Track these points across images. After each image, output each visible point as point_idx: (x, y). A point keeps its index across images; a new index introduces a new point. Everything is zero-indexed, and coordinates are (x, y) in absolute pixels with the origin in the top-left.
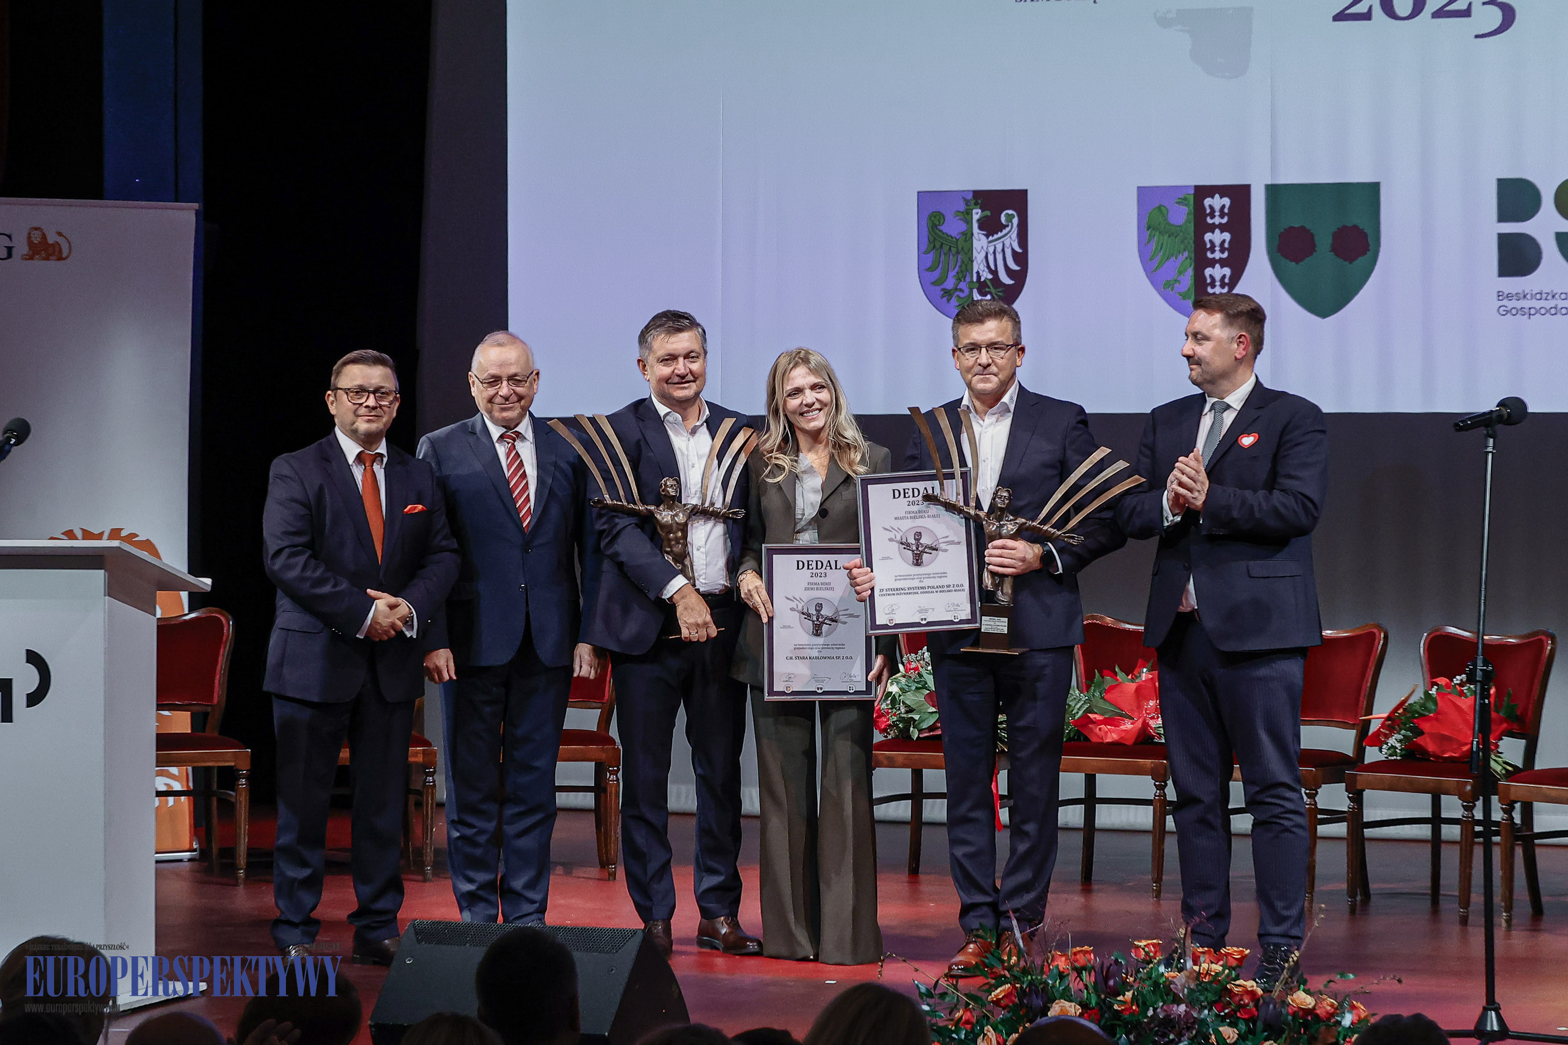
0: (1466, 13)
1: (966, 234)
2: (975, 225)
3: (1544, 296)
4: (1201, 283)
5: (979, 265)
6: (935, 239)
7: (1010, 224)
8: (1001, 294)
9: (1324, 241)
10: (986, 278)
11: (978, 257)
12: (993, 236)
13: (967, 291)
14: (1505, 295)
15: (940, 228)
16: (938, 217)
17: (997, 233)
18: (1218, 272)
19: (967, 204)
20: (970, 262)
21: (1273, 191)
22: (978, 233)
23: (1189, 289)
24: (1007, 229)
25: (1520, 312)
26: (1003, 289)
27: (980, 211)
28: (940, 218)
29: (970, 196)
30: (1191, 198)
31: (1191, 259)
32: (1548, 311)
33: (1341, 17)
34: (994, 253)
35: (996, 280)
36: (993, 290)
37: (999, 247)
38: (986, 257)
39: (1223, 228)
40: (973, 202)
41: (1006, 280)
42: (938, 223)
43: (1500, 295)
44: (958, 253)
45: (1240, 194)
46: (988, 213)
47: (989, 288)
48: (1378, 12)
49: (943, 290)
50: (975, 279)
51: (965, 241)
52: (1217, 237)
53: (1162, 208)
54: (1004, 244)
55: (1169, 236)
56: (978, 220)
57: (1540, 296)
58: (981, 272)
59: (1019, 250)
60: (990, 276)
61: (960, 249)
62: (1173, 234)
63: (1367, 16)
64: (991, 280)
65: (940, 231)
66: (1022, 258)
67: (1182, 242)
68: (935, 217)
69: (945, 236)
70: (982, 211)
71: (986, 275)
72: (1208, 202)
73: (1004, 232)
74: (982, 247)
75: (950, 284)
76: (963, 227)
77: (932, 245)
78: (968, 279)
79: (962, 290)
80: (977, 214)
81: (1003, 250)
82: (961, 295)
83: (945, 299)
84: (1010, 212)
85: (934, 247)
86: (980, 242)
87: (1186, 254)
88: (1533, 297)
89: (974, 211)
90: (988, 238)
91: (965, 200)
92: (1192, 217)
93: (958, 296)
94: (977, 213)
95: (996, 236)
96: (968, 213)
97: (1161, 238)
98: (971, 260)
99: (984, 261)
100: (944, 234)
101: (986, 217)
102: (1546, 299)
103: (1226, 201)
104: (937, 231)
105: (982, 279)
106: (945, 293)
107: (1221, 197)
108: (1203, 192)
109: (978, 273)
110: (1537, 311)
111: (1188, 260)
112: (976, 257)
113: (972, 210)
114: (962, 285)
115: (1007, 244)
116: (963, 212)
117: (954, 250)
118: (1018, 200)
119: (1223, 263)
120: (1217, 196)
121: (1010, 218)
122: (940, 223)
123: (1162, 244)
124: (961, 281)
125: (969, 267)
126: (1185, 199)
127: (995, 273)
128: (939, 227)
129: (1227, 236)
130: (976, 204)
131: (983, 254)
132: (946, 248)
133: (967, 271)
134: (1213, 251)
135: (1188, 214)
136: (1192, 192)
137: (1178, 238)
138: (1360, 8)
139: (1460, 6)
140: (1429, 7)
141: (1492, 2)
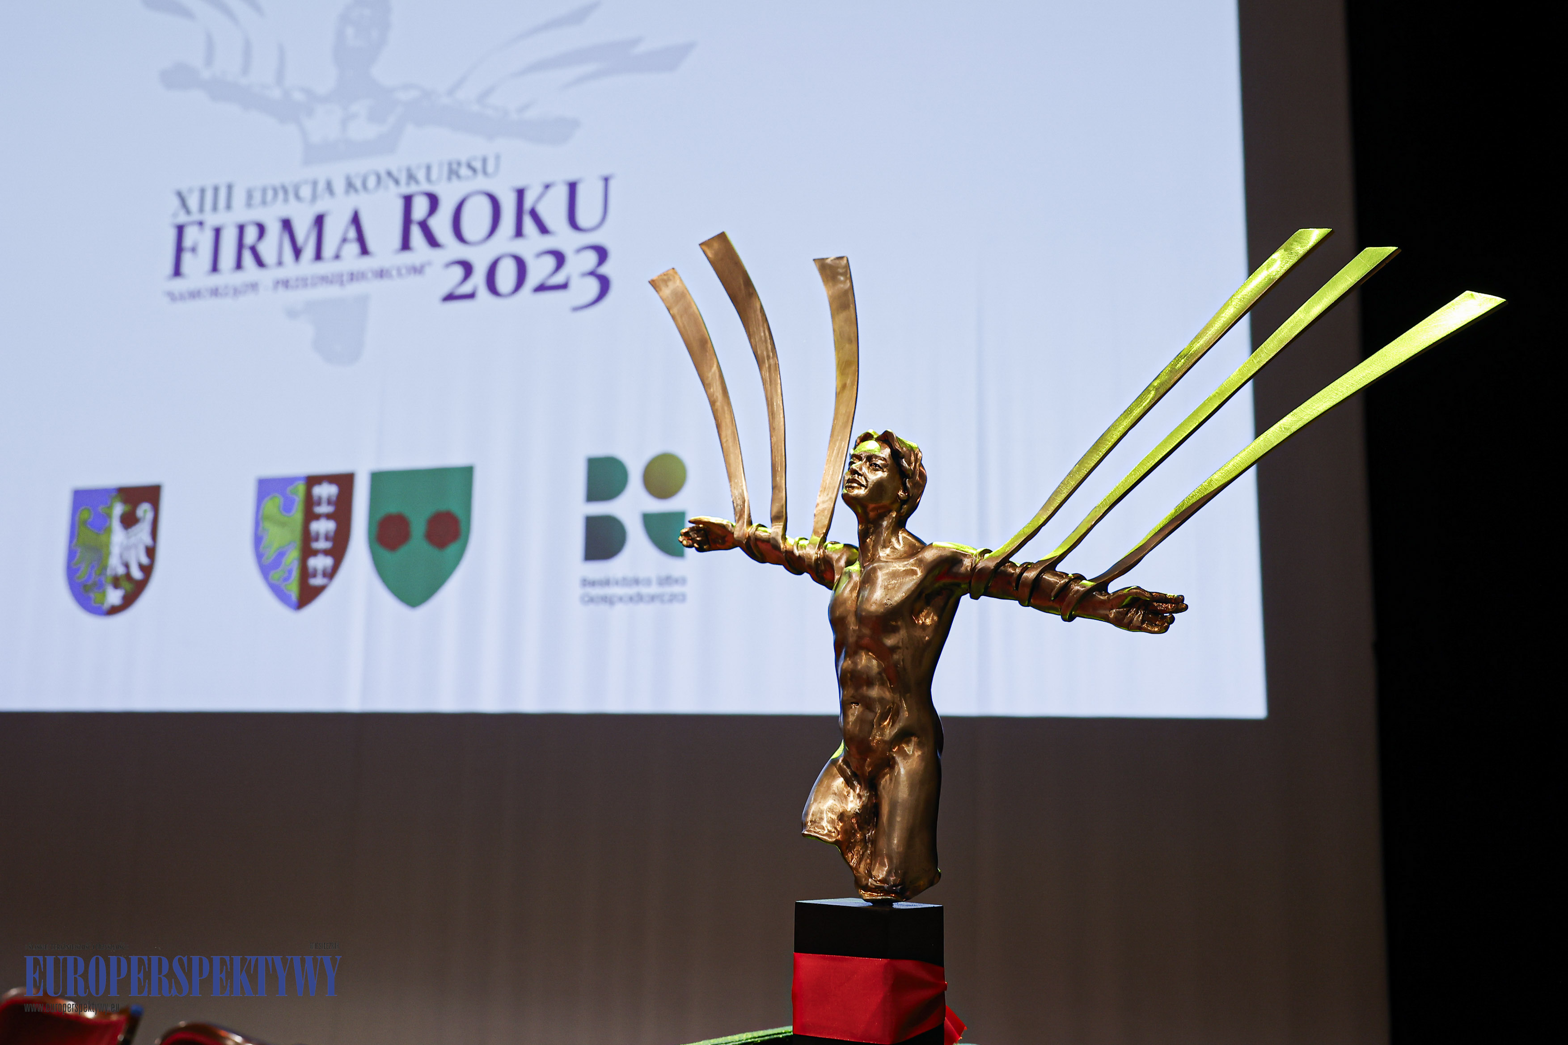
0: (564, 286)
3: (628, 582)
4: (305, 574)
9: (418, 528)
14: (589, 583)
18: (320, 563)
21: (378, 479)
25: (602, 600)
32: (631, 599)
33: (450, 297)
39: (328, 516)
41: (137, 574)
43: (584, 582)
45: (345, 482)
48: (483, 292)
57: (624, 582)
63: (471, 296)
66: (151, 552)
71: (121, 571)
86: (118, 536)
88: (617, 583)
102: (629, 585)
108: (313, 481)
110: (621, 599)
119: (326, 552)
127: (127, 566)
138: (466, 288)
139: (559, 279)
140: (533, 278)
141: (592, 273)
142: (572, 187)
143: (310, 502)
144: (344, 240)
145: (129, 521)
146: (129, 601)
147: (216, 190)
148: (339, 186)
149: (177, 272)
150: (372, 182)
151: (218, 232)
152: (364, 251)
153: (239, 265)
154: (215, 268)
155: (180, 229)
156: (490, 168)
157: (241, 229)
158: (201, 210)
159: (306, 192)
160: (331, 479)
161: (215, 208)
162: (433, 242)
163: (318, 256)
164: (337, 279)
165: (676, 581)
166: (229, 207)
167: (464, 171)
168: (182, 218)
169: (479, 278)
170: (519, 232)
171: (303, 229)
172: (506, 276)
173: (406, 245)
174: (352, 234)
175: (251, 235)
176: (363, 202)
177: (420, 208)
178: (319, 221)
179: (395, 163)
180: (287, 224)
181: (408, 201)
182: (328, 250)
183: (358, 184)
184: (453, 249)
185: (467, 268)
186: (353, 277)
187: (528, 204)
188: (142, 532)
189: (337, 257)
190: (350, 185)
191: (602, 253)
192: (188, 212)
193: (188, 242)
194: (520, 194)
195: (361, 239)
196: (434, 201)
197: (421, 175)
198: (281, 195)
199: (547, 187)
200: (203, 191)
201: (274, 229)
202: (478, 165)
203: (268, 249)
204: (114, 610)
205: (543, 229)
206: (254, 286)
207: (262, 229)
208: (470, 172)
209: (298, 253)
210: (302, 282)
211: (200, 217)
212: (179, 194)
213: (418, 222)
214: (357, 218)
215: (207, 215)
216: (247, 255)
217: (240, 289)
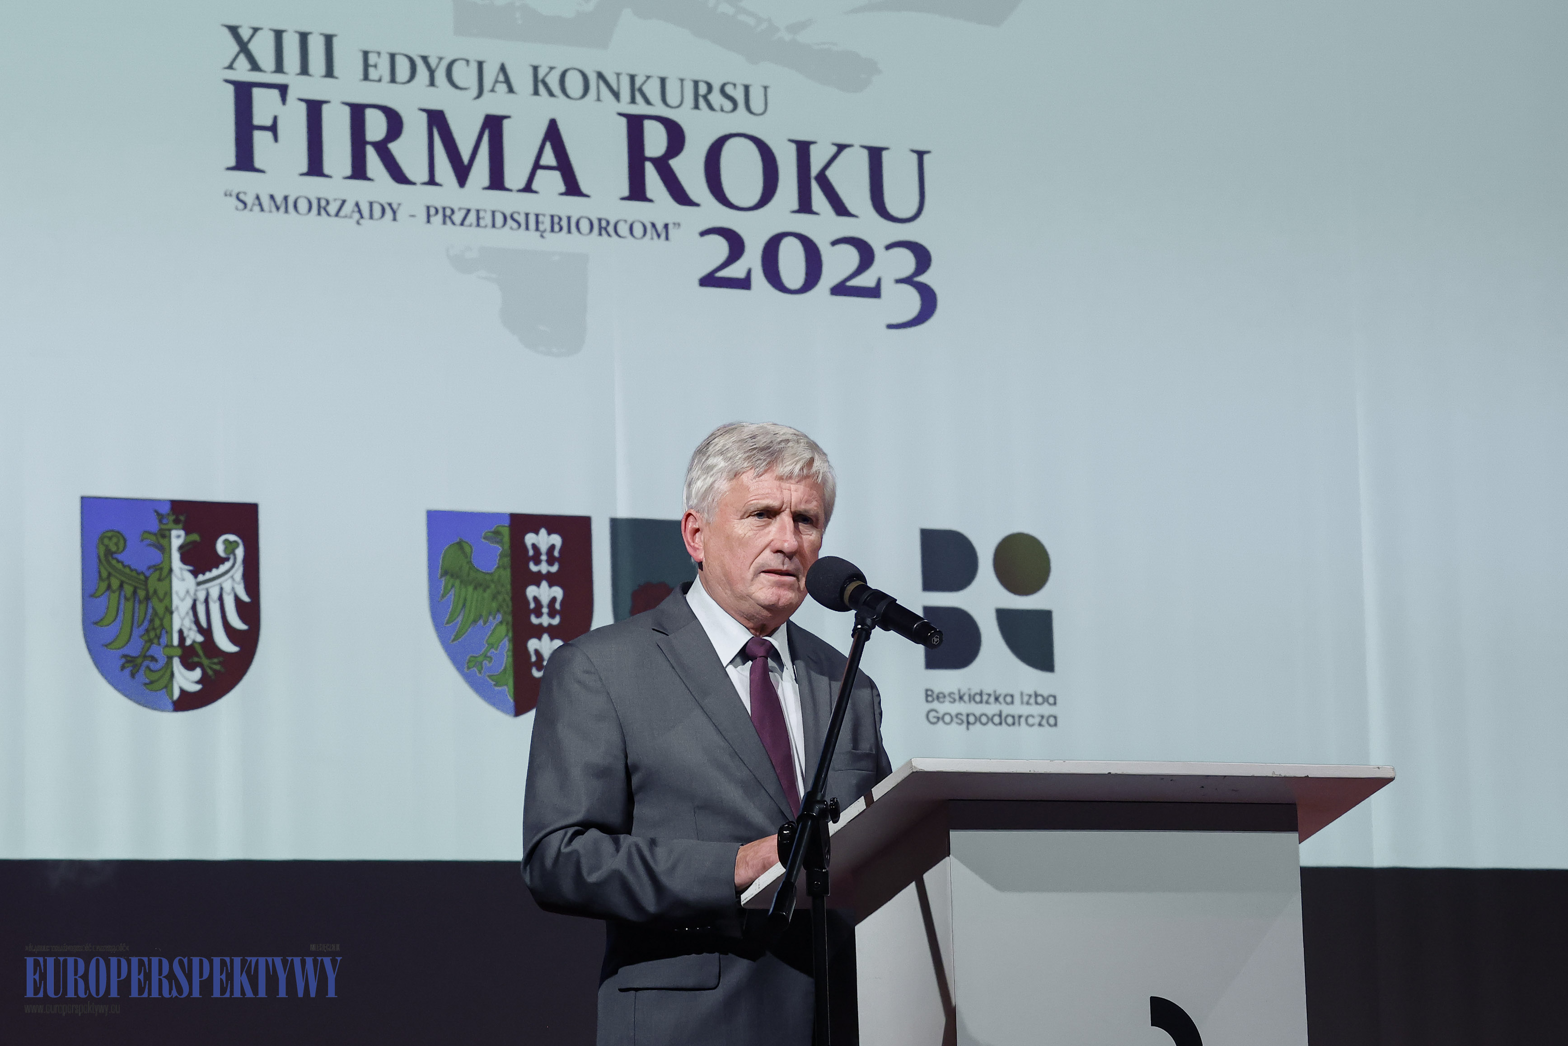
0: (874, 292)
1: (161, 569)
2: (176, 556)
3: (985, 698)
5: (181, 620)
6: (110, 575)
7: (232, 557)
8: (217, 667)
10: (194, 642)
12: (204, 574)
13: (162, 662)
14: (935, 696)
15: (119, 557)
16: (115, 540)
17: (210, 570)
18: (546, 646)
19: (160, 521)
20: (168, 614)
22: (181, 569)
23: (505, 669)
24: (227, 565)
25: (955, 720)
26: (221, 659)
27: (182, 533)
28: (119, 541)
29: (166, 509)
30: (506, 532)
31: (507, 624)
32: (991, 719)
33: (709, 280)
34: (206, 601)
36: (205, 662)
37: (214, 593)
38: (194, 608)
39: (552, 580)
40: (172, 518)
42: (114, 549)
43: (930, 695)
44: (148, 598)
46: (195, 537)
47: (198, 656)
48: (759, 278)
49: (125, 656)
50: (176, 642)
51: (160, 580)
52: (545, 593)
53: (464, 545)
54: (222, 589)
55: (475, 588)
56: (181, 548)
57: (978, 697)
58: (186, 633)
59: (245, 598)
60: (200, 638)
61: (151, 591)
62: (481, 585)
63: (744, 283)
64: (201, 644)
65: (118, 561)
67: (494, 597)
68: (110, 538)
69: (127, 570)
70: (187, 533)
71: (194, 637)
72: (530, 539)
73: (223, 568)
74: (188, 592)
75: (134, 650)
76: (154, 556)
77: (103, 586)
78: (164, 640)
79: (154, 659)
80: (177, 538)
81: (221, 598)
82: (152, 665)
83: (127, 672)
84: (232, 538)
85: (109, 587)
87: (499, 617)
88: (972, 698)
89: (174, 533)
90: (196, 576)
91: (158, 514)
92: (507, 560)
93: (148, 667)
94: (179, 537)
95: (208, 575)
96: (165, 535)
97: (464, 590)
98: (170, 611)
99: (191, 613)
100: (124, 566)
101: (194, 543)
102: (987, 702)
103: (556, 540)
104: (114, 562)
105: (188, 642)
106: (128, 662)
107: (549, 533)
109: (181, 632)
110: (978, 719)
111: (504, 624)
112: (177, 608)
113: (170, 530)
114: (156, 650)
115: (227, 585)
116: (155, 534)
117: (141, 594)
120: (543, 532)
121: (231, 547)
122: (118, 548)
123: (465, 600)
124: (152, 643)
125: (166, 622)
126: (497, 533)
127: (207, 632)
128: (115, 556)
129: (558, 592)
130: (177, 522)
131: (189, 603)
132: (128, 590)
133: (163, 628)
134: (539, 614)
135: (502, 556)
136: (507, 523)
137: (489, 591)
138: (736, 271)
139: (866, 280)
140: (831, 275)
141: (907, 281)
142: (875, 155)
144: (537, 166)
147: (304, 37)
148: (522, 80)
149: (244, 161)
150: (574, 84)
151: (314, 109)
152: (572, 188)
153: (359, 171)
154: (315, 167)
155: (243, 90)
156: (757, 104)
157: (358, 112)
158: (279, 68)
159: (465, 75)
160: (553, 523)
161: (304, 70)
162: (680, 196)
163: (497, 182)
164: (534, 223)
165: (1046, 700)
166: (330, 73)
167: (716, 98)
168: (243, 73)
169: (752, 258)
170: (805, 206)
171: (466, 132)
172: (792, 263)
173: (637, 192)
174: (549, 158)
175: (375, 127)
177: (656, 138)
178: (494, 124)
179: (610, 63)
180: (438, 119)
181: (635, 125)
182: (514, 175)
183: (553, 81)
184: (711, 211)
185: (736, 242)
186: (556, 224)
187: (815, 169)
189: (528, 188)
190: (538, 83)
191: (922, 256)
192: (255, 67)
193: (261, 116)
194: (803, 149)
195: (565, 167)
196: (675, 133)
197: (652, 90)
198: (422, 75)
199: (841, 148)
200: (279, 35)
201: (416, 125)
202: (739, 96)
203: (410, 152)
205: (840, 207)
206: (390, 210)
207: (395, 123)
208: (728, 105)
209: (462, 173)
210: (472, 218)
211: (279, 79)
212: (234, 30)
213: (653, 161)
214: (553, 134)
215: (291, 76)
216: (373, 162)
217: (366, 212)
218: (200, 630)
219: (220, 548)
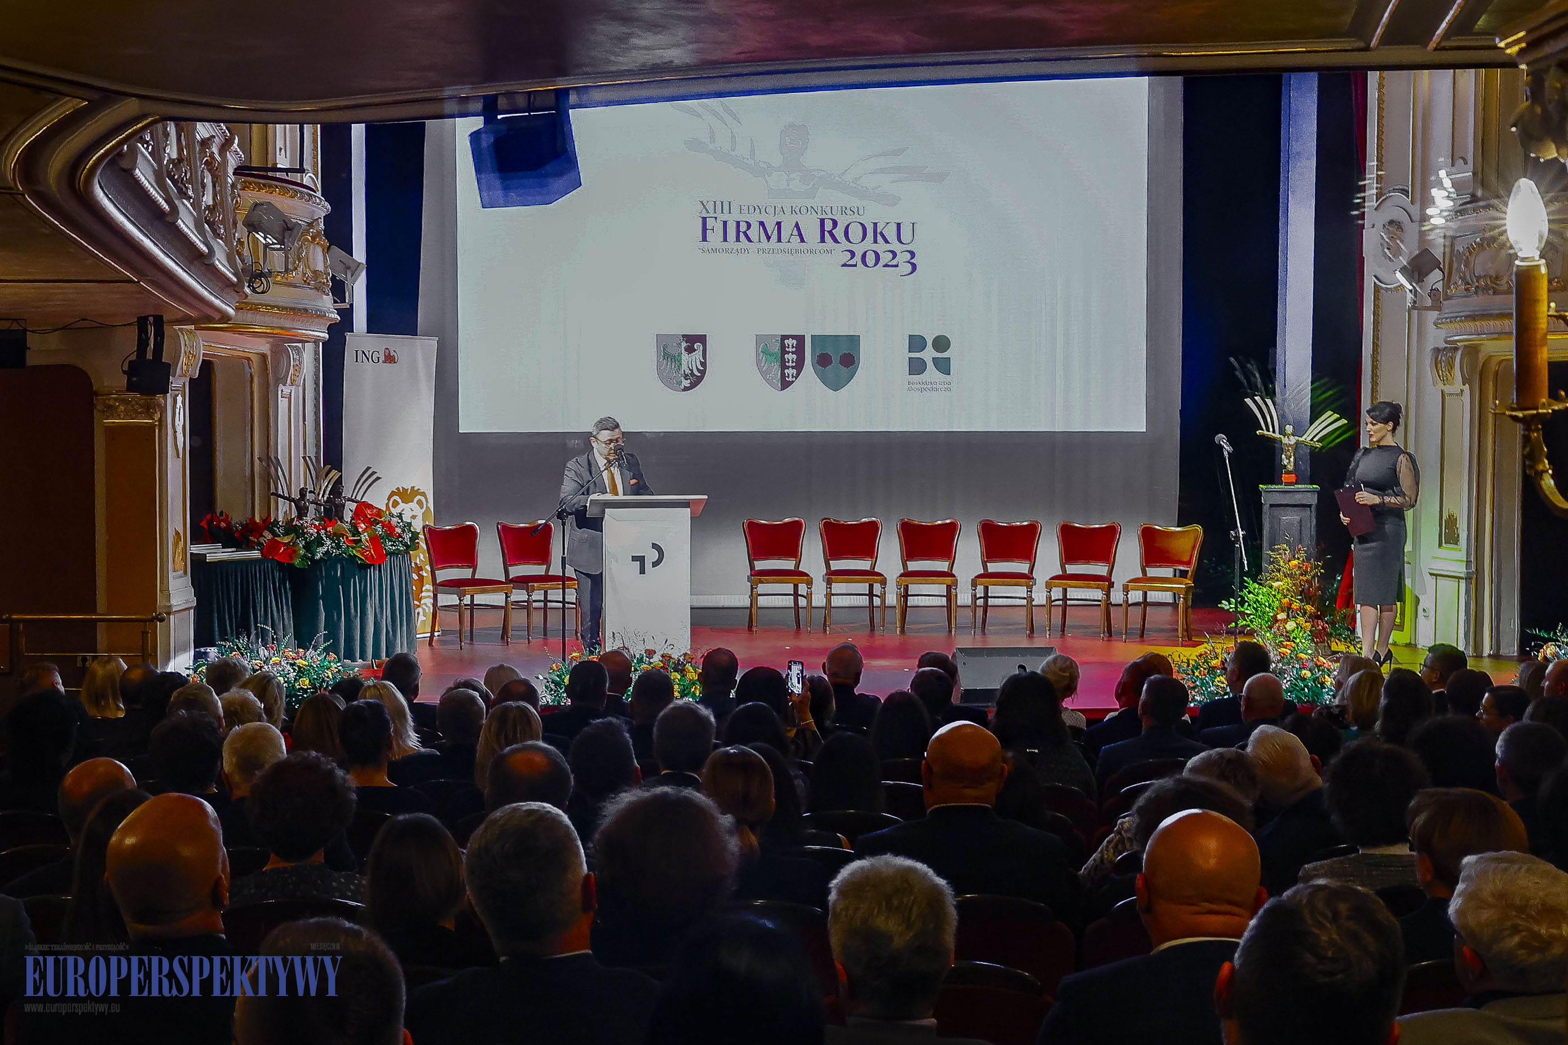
0: (896, 266)
2: (683, 349)
3: (929, 383)
5: (684, 367)
9: (836, 360)
11: (684, 363)
25: (918, 389)
32: (929, 390)
33: (845, 265)
35: (692, 374)
43: (910, 382)
45: (800, 339)
48: (860, 263)
63: (855, 266)
66: (704, 364)
71: (688, 372)
72: (786, 341)
80: (684, 345)
84: (699, 344)
86: (685, 356)
88: (924, 383)
102: (930, 385)
103: (795, 342)
108: (784, 337)
110: (926, 390)
118: (702, 339)
127: (692, 370)
129: (794, 356)
134: (788, 362)
138: (853, 262)
139: (894, 262)
140: (881, 263)
141: (908, 262)
142: (899, 225)
143: (783, 347)
144: (792, 235)
145: (690, 350)
146: (693, 385)
147: (722, 203)
148: (788, 210)
149: (704, 239)
150: (804, 210)
151: (725, 223)
152: (802, 241)
153: (738, 240)
154: (725, 240)
155: (704, 219)
156: (860, 212)
157: (738, 223)
158: (715, 212)
159: (770, 210)
160: (793, 337)
161: (722, 212)
162: (836, 241)
163: (779, 240)
164: (790, 252)
165: (947, 383)
166: (730, 212)
167: (848, 211)
168: (705, 214)
169: (858, 258)
170: (875, 241)
171: (771, 227)
172: (871, 259)
173: (823, 240)
174: (796, 232)
175: (743, 227)
176: (798, 218)
177: (829, 225)
178: (779, 224)
179: (815, 203)
180: (762, 224)
181: (822, 221)
182: (784, 238)
183: (797, 210)
184: (844, 245)
185: (853, 254)
186: (797, 251)
187: (879, 230)
188: (698, 355)
189: (789, 242)
190: (793, 211)
191: (913, 254)
192: (708, 212)
193: (709, 226)
194: (875, 224)
195: (800, 235)
196: (835, 223)
197: (828, 211)
198: (757, 211)
199: (887, 223)
200: (715, 203)
201: (755, 226)
202: (855, 210)
203: (754, 232)
204: (686, 389)
205: (887, 241)
206: (747, 250)
207: (749, 226)
208: (852, 213)
209: (769, 238)
210: (771, 251)
211: (715, 215)
212: (702, 202)
213: (828, 231)
214: (797, 226)
215: (719, 215)
216: (742, 236)
217: (740, 251)
218: (690, 369)
219: (695, 347)
